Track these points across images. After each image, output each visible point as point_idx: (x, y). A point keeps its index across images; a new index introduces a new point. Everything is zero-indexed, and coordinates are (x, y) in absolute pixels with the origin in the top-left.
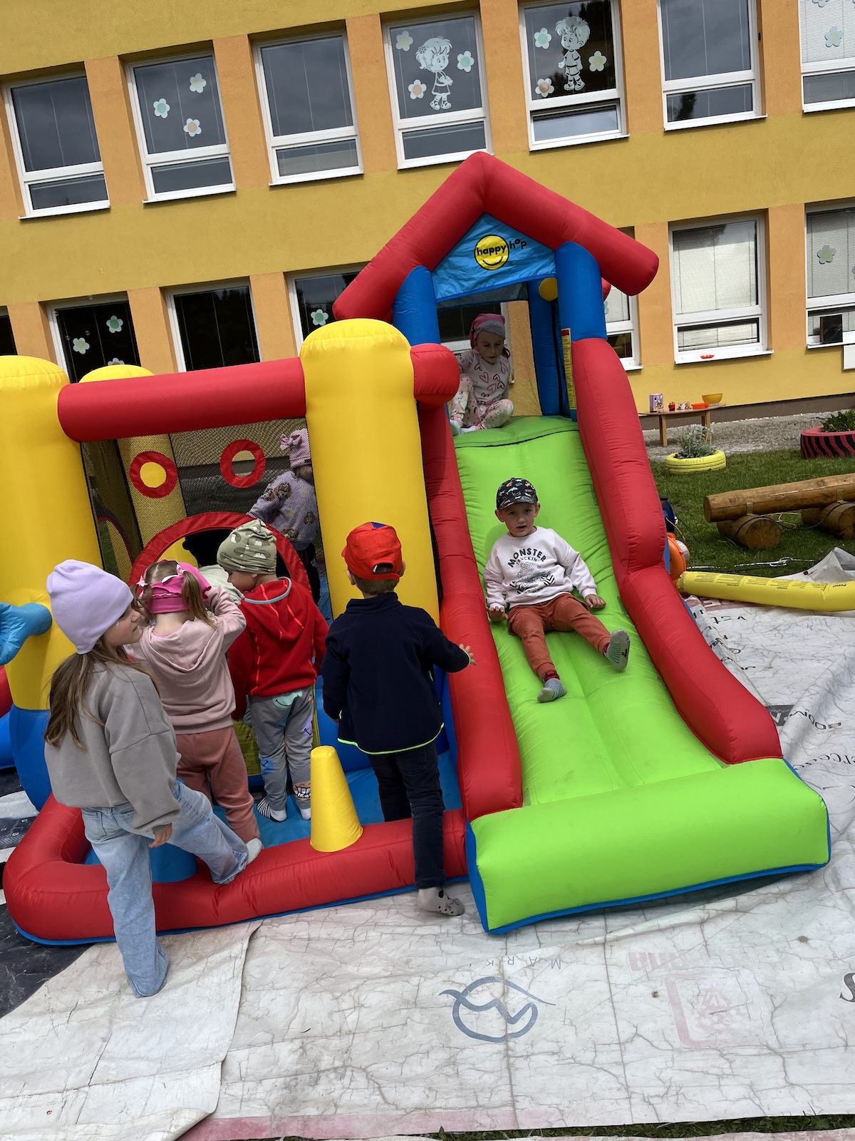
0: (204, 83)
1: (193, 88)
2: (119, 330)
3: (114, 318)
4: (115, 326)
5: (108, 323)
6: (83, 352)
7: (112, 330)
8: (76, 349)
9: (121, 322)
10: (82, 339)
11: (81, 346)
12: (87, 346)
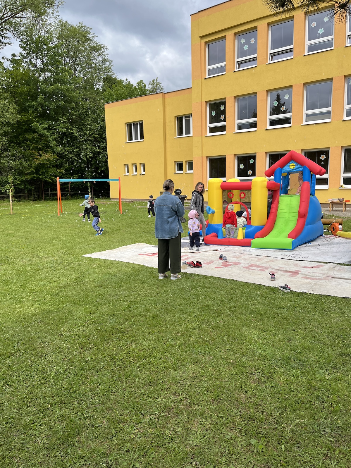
0: (289, 96)
1: (285, 98)
2: (253, 163)
3: (252, 159)
4: (252, 161)
5: (250, 161)
6: (242, 168)
7: (251, 163)
8: (240, 167)
9: (253, 161)
10: (243, 165)
11: (242, 166)
12: (244, 167)
